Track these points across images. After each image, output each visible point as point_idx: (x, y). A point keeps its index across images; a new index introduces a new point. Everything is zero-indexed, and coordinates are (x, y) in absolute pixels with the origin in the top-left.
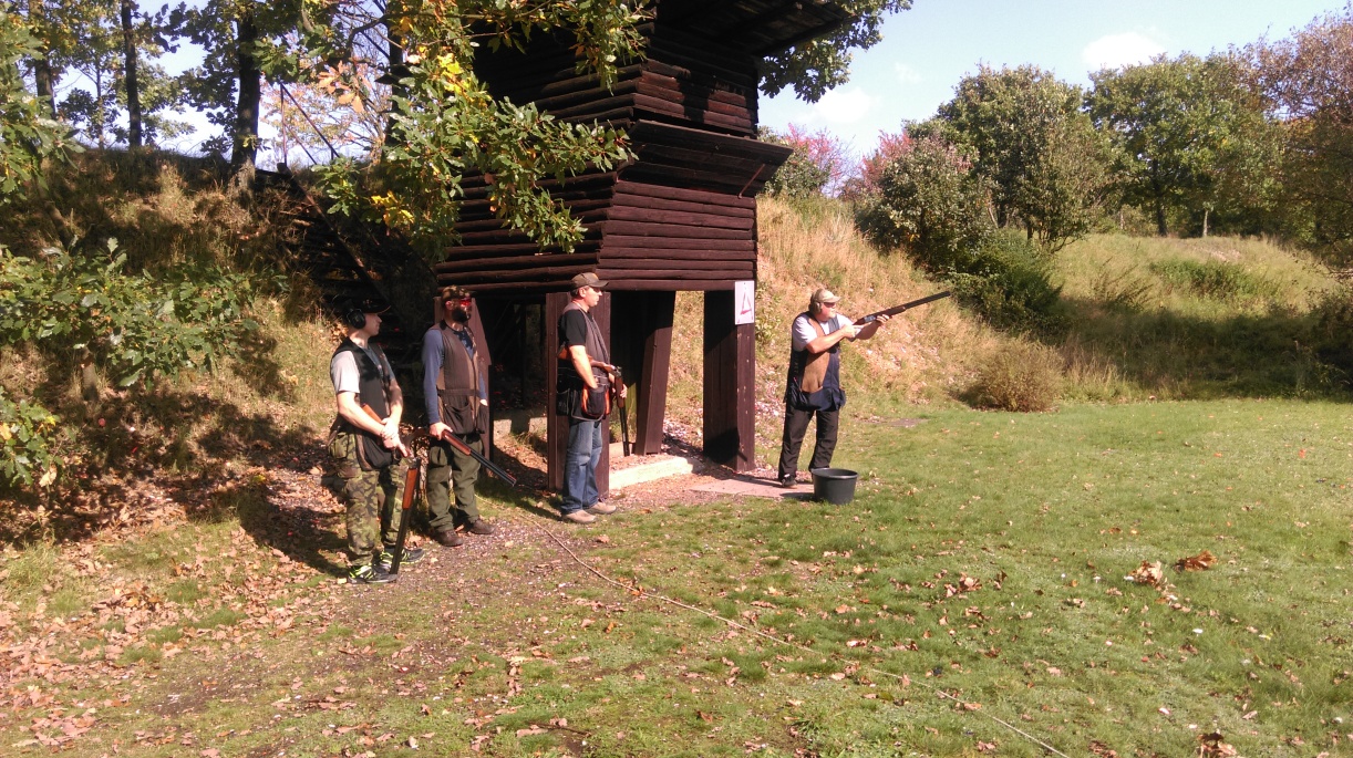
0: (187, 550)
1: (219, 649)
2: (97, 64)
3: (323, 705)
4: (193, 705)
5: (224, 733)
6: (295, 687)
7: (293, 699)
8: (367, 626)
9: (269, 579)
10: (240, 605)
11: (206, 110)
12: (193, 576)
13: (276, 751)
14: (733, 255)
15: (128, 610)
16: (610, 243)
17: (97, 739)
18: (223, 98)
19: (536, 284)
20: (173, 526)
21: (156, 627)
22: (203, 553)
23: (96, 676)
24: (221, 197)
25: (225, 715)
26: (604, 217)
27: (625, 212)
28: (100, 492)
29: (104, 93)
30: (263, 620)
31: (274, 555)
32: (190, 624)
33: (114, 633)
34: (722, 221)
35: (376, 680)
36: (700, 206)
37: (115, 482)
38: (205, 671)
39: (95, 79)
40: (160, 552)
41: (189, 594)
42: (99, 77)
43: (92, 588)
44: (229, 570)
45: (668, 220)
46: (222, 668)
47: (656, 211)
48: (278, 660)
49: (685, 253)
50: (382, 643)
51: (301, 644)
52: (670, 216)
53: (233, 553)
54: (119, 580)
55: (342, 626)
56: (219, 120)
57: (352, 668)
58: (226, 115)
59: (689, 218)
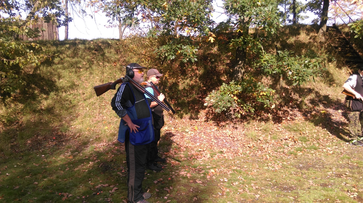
0: (304, 129)
1: (312, 156)
2: (285, 3)
3: (341, 176)
4: (305, 168)
5: (314, 177)
6: (333, 170)
7: (333, 173)
8: (355, 158)
9: (326, 139)
10: (318, 145)
11: (314, 11)
12: (305, 136)
13: (328, 185)
15: (289, 141)
17: (282, 171)
18: (319, 7)
20: (300, 122)
21: (296, 147)
22: (308, 130)
23: (282, 156)
24: (316, 35)
25: (314, 173)
28: (283, 111)
30: (324, 150)
31: (327, 133)
32: (305, 148)
33: (286, 146)
35: (358, 173)
37: (286, 109)
38: (308, 160)
39: (285, 8)
40: (297, 128)
41: (304, 140)
43: (280, 135)
44: (315, 135)
46: (313, 160)
48: (329, 162)
50: (360, 163)
51: (335, 159)
53: (316, 131)
54: (287, 134)
55: (347, 156)
56: (317, 13)
57: (351, 168)
58: (319, 12)
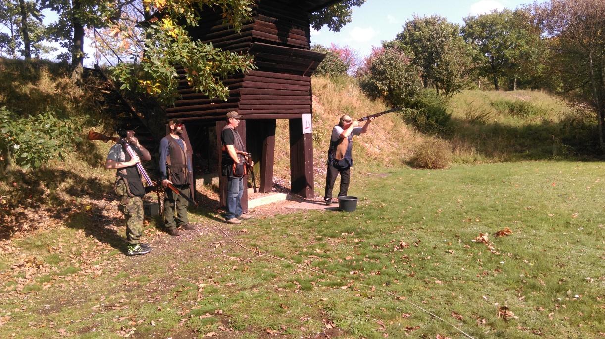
0: (55, 241)
1: (68, 285)
2: (11, 21)
3: (114, 308)
4: (55, 309)
5: (68, 322)
6: (102, 300)
7: (100, 306)
8: (136, 273)
9: (92, 253)
10: (79, 265)
11: (59, 41)
12: (58, 252)
13: (92, 329)
14: (301, 102)
15: (27, 269)
16: (244, 98)
17: (11, 326)
18: (67, 35)
19: (211, 117)
20: (48, 231)
21: (40, 276)
22: (62, 242)
23: (12, 298)
24: (68, 80)
25: (70, 313)
26: (241, 87)
27: (251, 84)
28: (15, 215)
29: (15, 34)
30: (89, 271)
31: (95, 242)
32: (56, 274)
33: (21, 279)
34: (296, 87)
35: (138, 296)
36: (285, 81)
37: (22, 211)
38: (62, 295)
39: (10, 28)
40: (42, 242)
41: (55, 260)
42: (12, 27)
43: (11, 259)
44: (74, 249)
45: (270, 87)
46: (70, 292)
47: (265, 83)
48: (95, 288)
49: (279, 102)
50: (142, 280)
51: (105, 281)
52: (272, 85)
53: (76, 241)
54: (23, 255)
55: (124, 273)
56: (65, 45)
57: (128, 291)
58: (68, 43)
59: (281, 86)
